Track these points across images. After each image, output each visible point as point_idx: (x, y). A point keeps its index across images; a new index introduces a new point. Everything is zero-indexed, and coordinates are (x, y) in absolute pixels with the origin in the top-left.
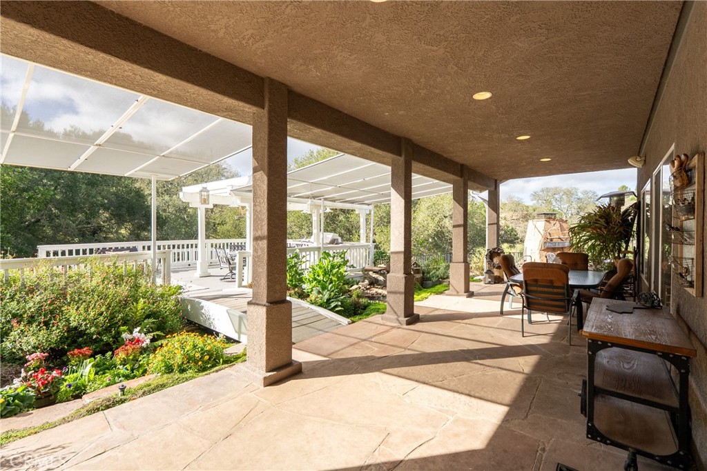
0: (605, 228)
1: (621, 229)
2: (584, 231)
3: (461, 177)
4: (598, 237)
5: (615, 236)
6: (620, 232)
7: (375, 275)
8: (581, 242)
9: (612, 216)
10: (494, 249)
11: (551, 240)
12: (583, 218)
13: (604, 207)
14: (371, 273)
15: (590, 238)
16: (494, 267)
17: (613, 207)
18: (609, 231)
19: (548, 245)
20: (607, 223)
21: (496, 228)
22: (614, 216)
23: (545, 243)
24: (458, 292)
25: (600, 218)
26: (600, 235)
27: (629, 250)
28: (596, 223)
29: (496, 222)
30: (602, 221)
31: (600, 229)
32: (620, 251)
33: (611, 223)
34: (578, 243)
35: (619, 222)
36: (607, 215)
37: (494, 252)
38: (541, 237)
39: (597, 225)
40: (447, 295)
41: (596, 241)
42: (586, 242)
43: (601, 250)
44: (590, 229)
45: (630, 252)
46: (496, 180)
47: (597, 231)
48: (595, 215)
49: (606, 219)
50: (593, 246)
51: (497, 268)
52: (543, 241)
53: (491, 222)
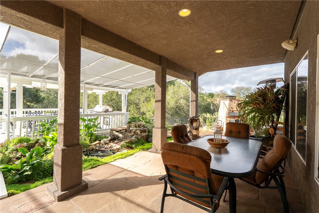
0: (263, 104)
1: (274, 105)
2: (248, 106)
3: (160, 65)
4: (257, 110)
5: (270, 110)
6: (274, 107)
7: (117, 133)
8: (246, 114)
9: (268, 95)
10: (194, 117)
11: (233, 111)
12: (247, 97)
13: (262, 89)
14: (114, 132)
15: (252, 111)
16: (193, 129)
17: (268, 88)
18: (265, 106)
19: (230, 114)
20: (264, 100)
21: (195, 104)
22: (269, 95)
23: (229, 113)
24: (157, 150)
25: (259, 96)
26: (259, 109)
27: (280, 121)
28: (256, 100)
29: (195, 100)
30: (260, 99)
31: (259, 104)
32: (273, 121)
33: (267, 100)
34: (243, 115)
35: (272, 99)
36: (264, 95)
37: (193, 119)
38: (227, 109)
39: (256, 102)
40: (150, 152)
41: (255, 114)
42: (248, 114)
43: (260, 121)
44: (252, 105)
45: (280, 123)
46: (195, 73)
47: (257, 106)
48: (255, 94)
49: (263, 97)
50: (254, 117)
51: (195, 130)
52: (228, 112)
53: (192, 100)
